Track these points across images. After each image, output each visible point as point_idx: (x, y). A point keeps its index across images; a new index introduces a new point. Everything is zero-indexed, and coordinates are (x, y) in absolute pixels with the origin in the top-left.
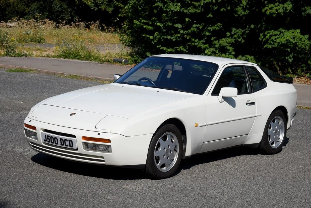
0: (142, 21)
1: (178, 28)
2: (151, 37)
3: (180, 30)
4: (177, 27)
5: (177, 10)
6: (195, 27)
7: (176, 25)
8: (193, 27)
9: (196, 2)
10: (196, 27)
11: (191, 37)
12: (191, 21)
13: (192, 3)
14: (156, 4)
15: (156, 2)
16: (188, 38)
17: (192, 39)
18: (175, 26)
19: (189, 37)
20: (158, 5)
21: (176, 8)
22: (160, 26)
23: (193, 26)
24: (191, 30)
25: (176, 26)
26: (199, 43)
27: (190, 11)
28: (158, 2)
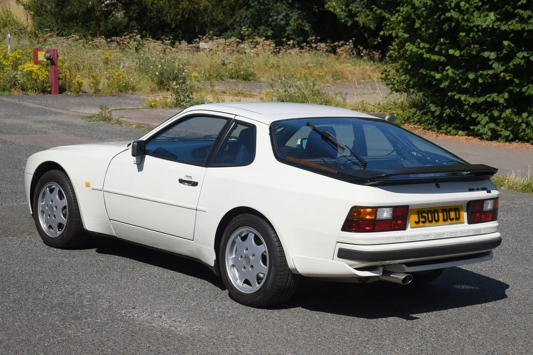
0: (422, 45)
1: (488, 59)
2: (438, 76)
3: (492, 62)
4: (486, 56)
5: (488, 25)
6: (521, 57)
7: (486, 54)
8: (519, 58)
9: (523, 10)
10: (524, 57)
11: (512, 75)
12: (513, 45)
13: (516, 12)
14: (448, 15)
15: (449, 11)
16: (508, 78)
17: (515, 80)
18: (482, 56)
19: (509, 76)
20: (451, 16)
21: (485, 22)
22: (455, 54)
23: (517, 55)
24: (514, 63)
25: (484, 55)
26: (529, 87)
27: (511, 27)
28: (452, 11)
